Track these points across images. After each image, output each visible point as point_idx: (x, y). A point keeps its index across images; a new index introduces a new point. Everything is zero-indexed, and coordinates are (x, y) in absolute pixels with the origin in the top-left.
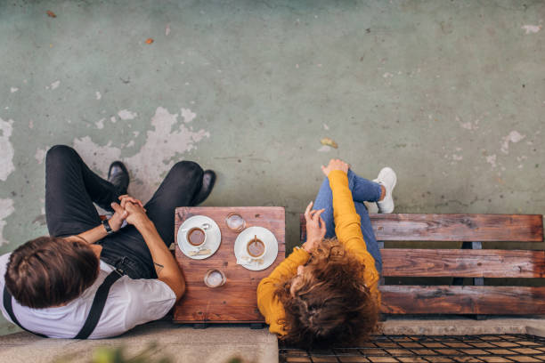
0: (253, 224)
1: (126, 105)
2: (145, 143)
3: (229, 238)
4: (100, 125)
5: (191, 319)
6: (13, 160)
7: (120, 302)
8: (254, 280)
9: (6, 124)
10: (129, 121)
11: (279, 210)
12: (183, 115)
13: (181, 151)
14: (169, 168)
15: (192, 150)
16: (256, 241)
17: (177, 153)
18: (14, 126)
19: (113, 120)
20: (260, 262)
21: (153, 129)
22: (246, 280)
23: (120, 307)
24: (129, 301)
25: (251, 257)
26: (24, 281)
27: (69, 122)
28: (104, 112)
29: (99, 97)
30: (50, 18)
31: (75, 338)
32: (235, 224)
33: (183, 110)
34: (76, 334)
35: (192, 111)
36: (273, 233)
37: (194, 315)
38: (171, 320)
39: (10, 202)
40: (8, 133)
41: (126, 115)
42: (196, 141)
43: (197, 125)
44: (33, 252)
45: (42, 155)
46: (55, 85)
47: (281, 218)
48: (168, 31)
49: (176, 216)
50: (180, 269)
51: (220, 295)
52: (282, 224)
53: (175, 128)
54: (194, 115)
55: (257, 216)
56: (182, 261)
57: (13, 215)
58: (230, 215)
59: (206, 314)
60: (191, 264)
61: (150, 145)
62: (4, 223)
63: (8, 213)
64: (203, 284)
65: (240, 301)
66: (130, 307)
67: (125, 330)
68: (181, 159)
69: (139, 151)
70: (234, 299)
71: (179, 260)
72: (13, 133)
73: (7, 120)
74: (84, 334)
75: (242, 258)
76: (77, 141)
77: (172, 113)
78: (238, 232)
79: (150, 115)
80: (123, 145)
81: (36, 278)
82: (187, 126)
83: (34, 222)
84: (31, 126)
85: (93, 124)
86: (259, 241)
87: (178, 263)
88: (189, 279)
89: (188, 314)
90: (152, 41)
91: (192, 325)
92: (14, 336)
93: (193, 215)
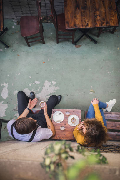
0: (73, 114)
1: (37, 80)
2: (42, 90)
3: (66, 117)
4: (30, 85)
5: (56, 138)
6: (8, 94)
7: (39, 133)
8: (73, 129)
9: (6, 84)
10: (38, 84)
11: (80, 111)
12: (52, 83)
13: (52, 93)
14: (49, 97)
15: (55, 92)
16: (73, 119)
17: (50, 93)
18: (8, 85)
19: (34, 84)
20: (74, 124)
21: (44, 86)
22: (70, 129)
23: (39, 134)
24: (41, 133)
25: (72, 123)
26: (20, 128)
27: (22, 84)
28: (31, 81)
29: (30, 77)
30: (18, 56)
31: (28, 141)
32: (67, 114)
33: (52, 81)
34: (28, 140)
35: (55, 82)
36: (78, 117)
37: (57, 137)
38: (51, 139)
39: (7, 105)
40: (7, 87)
41: (37, 82)
42: (56, 90)
43: (56, 85)
44: (22, 121)
45: (16, 92)
46: (19, 74)
47: (80, 113)
48: (49, 60)
49: (53, 111)
50: (53, 125)
51: (63, 132)
52: (80, 114)
53: (50, 86)
54: (55, 83)
55: (74, 112)
56: (54, 124)
57: (8, 108)
58: (67, 111)
59: (60, 137)
60: (56, 124)
61: (43, 91)
62: (5, 110)
63: (6, 108)
64: (60, 129)
65: (69, 134)
66: (42, 134)
67: (40, 140)
68: (52, 95)
69: (40, 92)
71: (53, 123)
72: (8, 87)
73: (6, 83)
75: (70, 123)
76: (24, 89)
77: (50, 82)
78: (69, 115)
79: (44, 82)
80: (36, 90)
82: (53, 86)
83: (13, 110)
84: (13, 85)
85: (28, 85)
86: (75, 119)
87: (52, 124)
89: (55, 137)
90: (45, 63)
91: (56, 140)
92: (12, 140)
93: (57, 111)
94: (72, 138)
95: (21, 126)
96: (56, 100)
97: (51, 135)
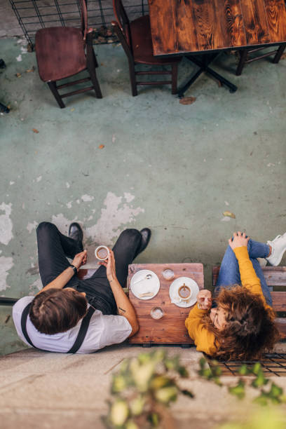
0: (182, 275)
1: (86, 191)
2: (100, 217)
3: (166, 284)
4: (69, 205)
5: (141, 341)
6: (12, 231)
7: (97, 329)
8: (186, 313)
9: (7, 206)
10: (89, 202)
11: (199, 266)
12: (126, 197)
13: (125, 223)
14: (118, 234)
15: (132, 222)
16: (184, 287)
17: (122, 224)
18: (12, 207)
19: (78, 201)
20: (187, 301)
21: (105, 207)
22: (177, 314)
23: (97, 333)
24: (103, 329)
25: (181, 299)
26: (44, 316)
27: (49, 204)
28: (72, 196)
29: (68, 186)
30: (35, 134)
31: (69, 352)
32: (168, 275)
33: (125, 194)
34: (68, 350)
35: (132, 194)
36: (196, 282)
37: (143, 338)
38: (129, 343)
39: (11, 259)
40: (8, 212)
41: (86, 198)
42: (135, 215)
43: (135, 204)
44: (47, 298)
45: (33, 226)
46: (39, 179)
47: (201, 271)
48: (114, 139)
49: (129, 270)
51: (160, 324)
52: (201, 275)
53: (120, 206)
54: (133, 197)
55: (184, 270)
56: (136, 302)
57: (13, 268)
58: (165, 269)
59: (151, 338)
60: (140, 303)
61: (103, 219)
62: (7, 274)
63: (9, 267)
64: (149, 316)
65: (174, 328)
66: (104, 332)
67: (99, 348)
69: (95, 223)
70: (169, 327)
71: (133, 301)
72: (12, 212)
73: (8, 204)
74: (74, 350)
75: (175, 298)
76: (54, 217)
77: (118, 196)
78: (173, 280)
79: (103, 197)
80: (85, 219)
81: (51, 315)
82: (129, 205)
83: (26, 273)
84: (24, 207)
85: (65, 205)
86: (186, 287)
87: (131, 303)
88: (139, 313)
89: (138, 338)
90: (104, 147)
91: (141, 345)
93: (140, 269)
94: (183, 339)
95: (47, 312)
96: (138, 241)
97: (129, 333)
